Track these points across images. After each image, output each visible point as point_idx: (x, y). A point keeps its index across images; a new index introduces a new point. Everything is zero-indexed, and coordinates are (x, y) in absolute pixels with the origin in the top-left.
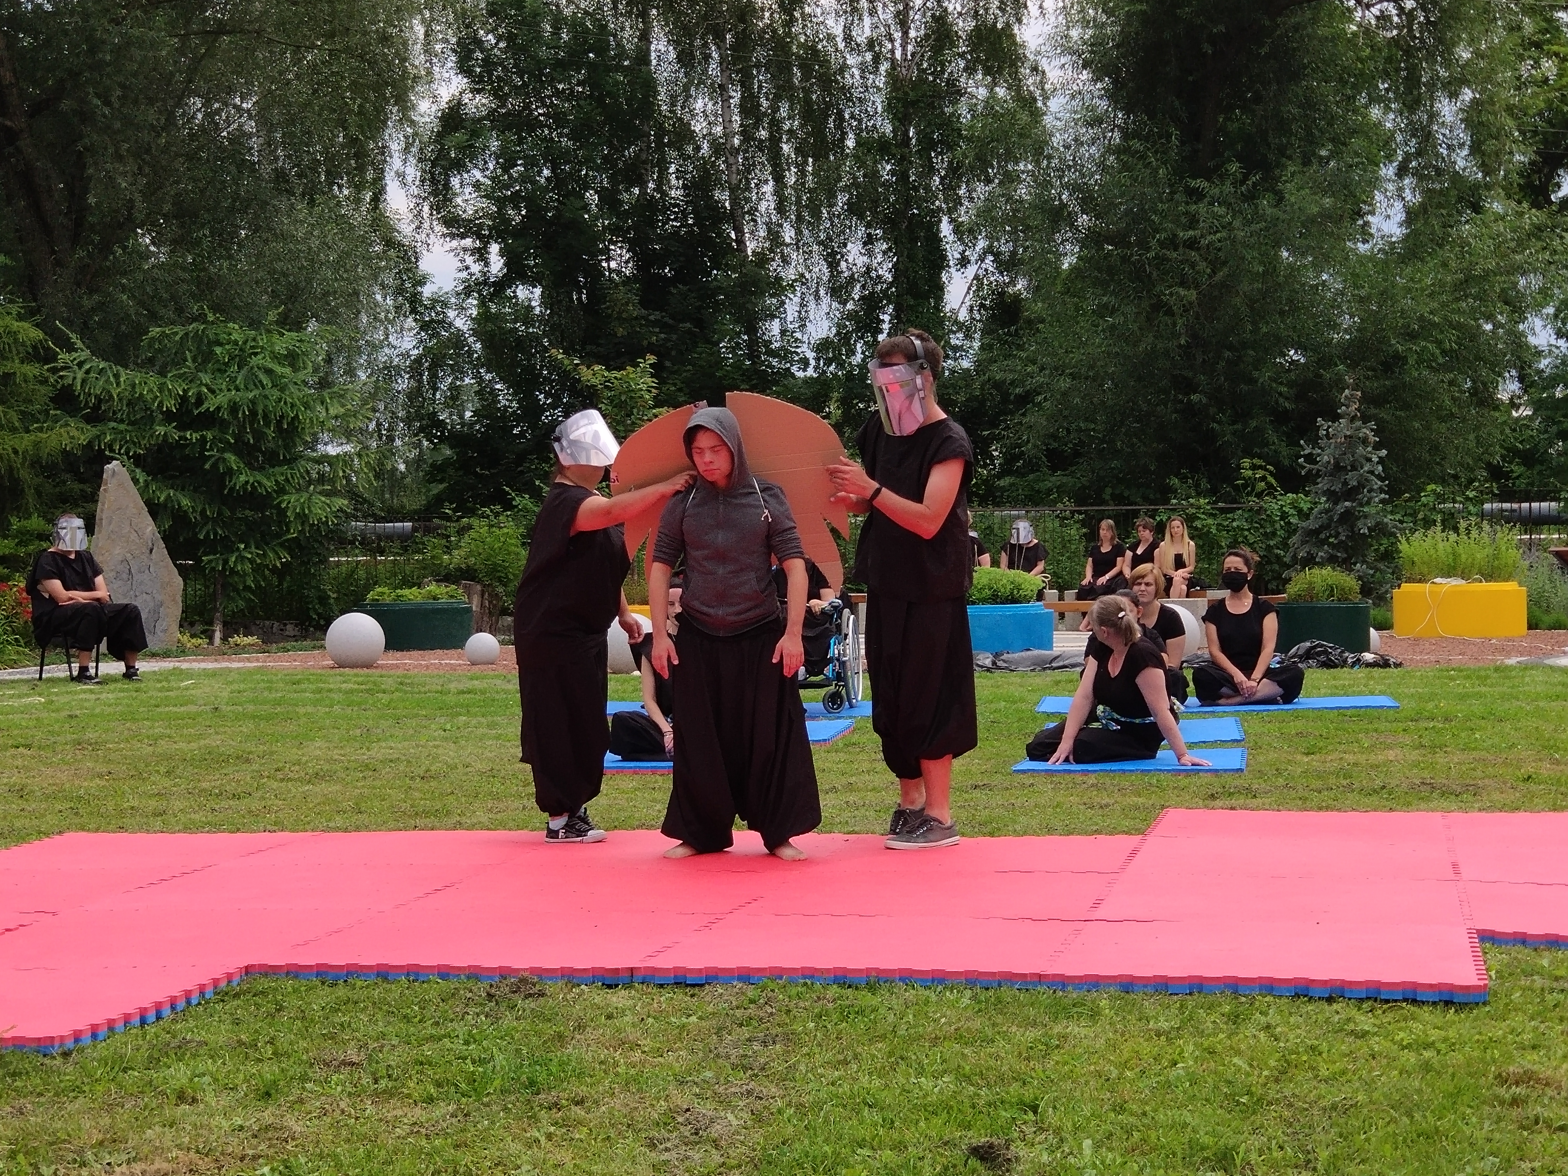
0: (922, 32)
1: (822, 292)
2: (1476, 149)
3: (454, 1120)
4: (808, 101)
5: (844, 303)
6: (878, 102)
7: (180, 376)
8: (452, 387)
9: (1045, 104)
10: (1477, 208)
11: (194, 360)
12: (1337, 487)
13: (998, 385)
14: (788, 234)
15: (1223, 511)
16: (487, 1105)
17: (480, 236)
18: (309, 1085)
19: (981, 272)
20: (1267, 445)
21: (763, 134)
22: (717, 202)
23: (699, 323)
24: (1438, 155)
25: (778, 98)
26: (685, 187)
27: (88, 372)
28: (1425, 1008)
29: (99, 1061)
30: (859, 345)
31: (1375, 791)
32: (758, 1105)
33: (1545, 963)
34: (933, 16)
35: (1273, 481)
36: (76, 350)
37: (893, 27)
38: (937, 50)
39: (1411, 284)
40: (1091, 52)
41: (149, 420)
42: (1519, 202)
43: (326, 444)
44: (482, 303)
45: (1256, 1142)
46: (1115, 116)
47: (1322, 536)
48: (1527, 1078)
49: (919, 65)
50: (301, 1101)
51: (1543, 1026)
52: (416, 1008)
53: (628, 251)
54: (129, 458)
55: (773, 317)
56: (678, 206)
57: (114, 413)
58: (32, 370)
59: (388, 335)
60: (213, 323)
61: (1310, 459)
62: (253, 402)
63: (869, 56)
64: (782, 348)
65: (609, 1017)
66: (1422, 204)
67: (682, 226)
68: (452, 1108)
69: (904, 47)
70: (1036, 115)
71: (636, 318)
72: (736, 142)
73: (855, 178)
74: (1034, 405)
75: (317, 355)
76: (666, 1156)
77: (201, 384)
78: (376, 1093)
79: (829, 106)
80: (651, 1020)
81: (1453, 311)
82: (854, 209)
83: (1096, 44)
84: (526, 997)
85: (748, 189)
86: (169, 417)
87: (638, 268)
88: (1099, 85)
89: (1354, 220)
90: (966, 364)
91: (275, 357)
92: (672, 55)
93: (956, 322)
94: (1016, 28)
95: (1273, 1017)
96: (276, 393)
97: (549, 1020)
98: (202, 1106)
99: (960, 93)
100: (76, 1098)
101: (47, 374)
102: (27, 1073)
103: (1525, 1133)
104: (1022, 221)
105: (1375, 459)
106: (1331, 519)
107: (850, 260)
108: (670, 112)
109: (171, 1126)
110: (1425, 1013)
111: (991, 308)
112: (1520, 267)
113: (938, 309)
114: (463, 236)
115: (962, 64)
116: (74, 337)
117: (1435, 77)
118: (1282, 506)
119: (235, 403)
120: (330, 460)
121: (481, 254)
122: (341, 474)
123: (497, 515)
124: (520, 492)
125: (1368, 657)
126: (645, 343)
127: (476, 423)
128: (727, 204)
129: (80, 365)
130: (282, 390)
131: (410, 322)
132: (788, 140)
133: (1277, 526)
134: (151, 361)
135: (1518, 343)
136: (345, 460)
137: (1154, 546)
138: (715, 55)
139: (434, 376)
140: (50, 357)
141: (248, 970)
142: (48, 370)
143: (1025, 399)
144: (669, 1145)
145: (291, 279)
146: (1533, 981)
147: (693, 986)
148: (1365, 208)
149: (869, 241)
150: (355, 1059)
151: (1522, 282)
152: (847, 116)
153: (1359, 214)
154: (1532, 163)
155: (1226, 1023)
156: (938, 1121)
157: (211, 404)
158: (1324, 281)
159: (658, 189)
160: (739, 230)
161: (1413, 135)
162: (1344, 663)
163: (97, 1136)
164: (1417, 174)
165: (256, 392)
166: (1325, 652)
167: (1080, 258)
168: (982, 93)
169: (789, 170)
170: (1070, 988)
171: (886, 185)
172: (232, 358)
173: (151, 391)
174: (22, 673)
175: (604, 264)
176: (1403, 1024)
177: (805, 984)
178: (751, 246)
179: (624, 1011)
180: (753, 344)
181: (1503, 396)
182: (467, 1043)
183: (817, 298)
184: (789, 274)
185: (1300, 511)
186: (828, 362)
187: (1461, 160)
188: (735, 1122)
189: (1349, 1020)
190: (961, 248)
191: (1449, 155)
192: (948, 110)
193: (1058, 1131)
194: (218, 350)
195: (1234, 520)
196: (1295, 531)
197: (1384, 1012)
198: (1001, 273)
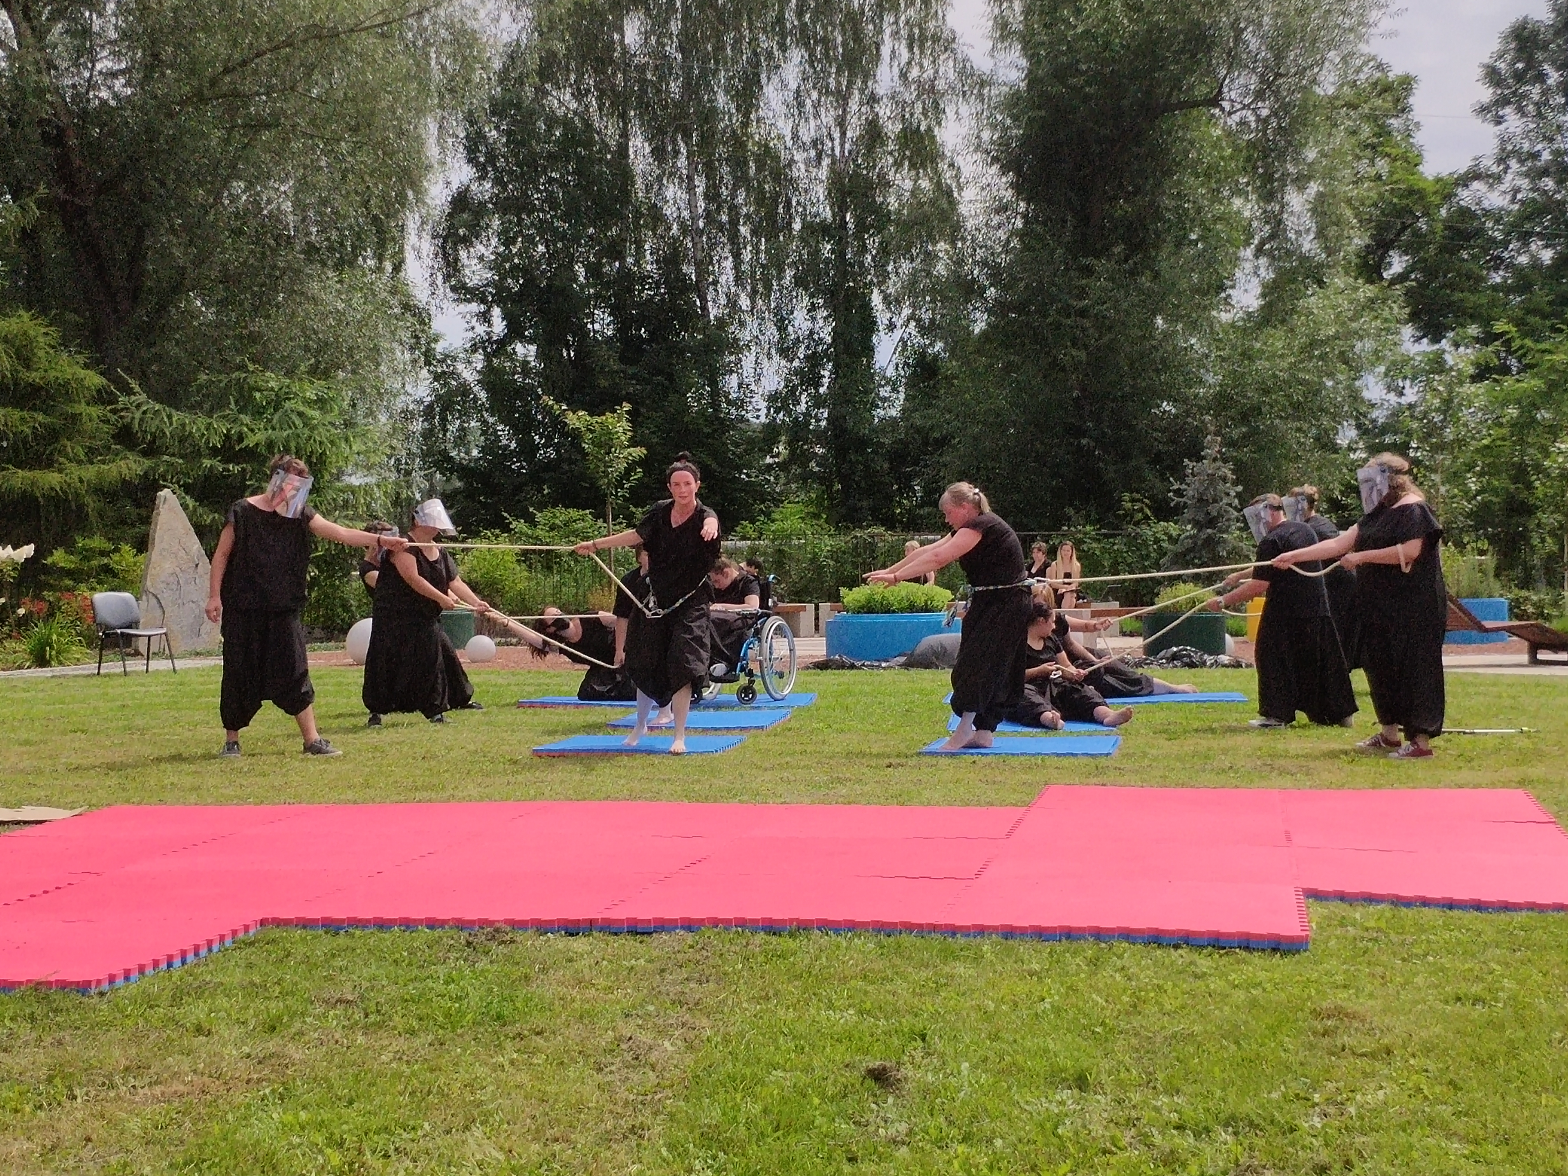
0: (858, 133)
1: (773, 351)
2: (1321, 234)
3: (432, 1048)
4: (762, 191)
5: (792, 361)
6: (820, 191)
7: (224, 417)
8: (462, 429)
9: (960, 195)
10: (1321, 283)
11: (236, 402)
12: (1201, 517)
13: (918, 430)
14: (744, 302)
15: (1106, 536)
16: (461, 1036)
17: (483, 301)
18: (308, 1020)
19: (906, 336)
20: (1145, 480)
21: (724, 218)
22: (685, 275)
23: (670, 377)
24: (1287, 240)
25: (735, 188)
26: (657, 262)
27: (144, 412)
28: (1256, 954)
29: (129, 1000)
30: (803, 397)
31: (1223, 770)
32: (691, 1035)
33: (1358, 916)
34: (867, 119)
35: (1149, 513)
36: (134, 394)
37: (833, 129)
38: (870, 149)
39: (1264, 348)
40: (997, 151)
41: (196, 454)
42: (1356, 279)
43: (350, 475)
44: (488, 357)
45: (1105, 1064)
46: (1018, 205)
47: (1188, 558)
48: (1339, 1013)
49: (856, 160)
50: (301, 1033)
51: (1352, 968)
52: (406, 954)
53: (609, 315)
54: (180, 486)
55: (732, 372)
56: (652, 277)
57: (167, 448)
58: (95, 411)
59: (404, 384)
60: (253, 372)
61: (1179, 493)
62: (287, 439)
63: (813, 153)
64: (738, 398)
65: (570, 960)
66: (1274, 281)
67: (655, 294)
68: (430, 1038)
69: (842, 145)
70: (953, 203)
71: (617, 372)
72: (701, 224)
73: (801, 256)
74: (951, 446)
75: (343, 400)
76: (609, 1078)
77: (242, 424)
78: (366, 1027)
79: (778, 195)
80: (605, 963)
81: (1299, 370)
82: (800, 282)
83: (1004, 143)
84: (499, 944)
85: (711, 263)
86: (214, 452)
87: (618, 330)
88: (1004, 179)
89: (1218, 294)
90: (894, 413)
91: (308, 402)
92: (648, 149)
93: (884, 377)
94: (936, 131)
95: (1127, 960)
96: (307, 432)
97: (518, 964)
98: (216, 1037)
99: (888, 184)
100: (108, 1030)
101: (109, 414)
102: (67, 1010)
103: (1333, 1058)
104: (940, 292)
105: (1233, 494)
106: (1195, 544)
107: (796, 325)
108: (646, 198)
109: (188, 1055)
110: (1256, 958)
111: (913, 366)
112: (1356, 333)
113: (869, 366)
114: (469, 301)
115: (891, 160)
116: (135, 385)
117: (1285, 175)
118: (1155, 533)
119: (271, 442)
120: (353, 490)
121: (485, 317)
122: (362, 501)
123: (497, 536)
124: (517, 518)
125: (1224, 659)
126: (624, 392)
127: (480, 458)
128: (693, 277)
129: (138, 406)
130: (313, 428)
131: (424, 373)
132: (745, 223)
133: (1151, 549)
134: (200, 405)
135: (1355, 396)
136: (367, 490)
137: (1046, 565)
138: (683, 150)
139: (444, 420)
140: (113, 400)
141: (263, 922)
142: (111, 411)
143: (943, 442)
144: (613, 1068)
145: (320, 336)
146: (1347, 931)
147: (643, 934)
148: (1228, 283)
149: (813, 308)
150: (350, 998)
151: (1359, 345)
152: (794, 204)
153: (1222, 288)
154: (1368, 247)
155: (1088, 965)
156: (842, 1048)
157: (251, 441)
158: (1192, 345)
159: (637, 263)
160: (704, 300)
161: (1267, 222)
162: (1203, 664)
163: (124, 1062)
164: (1270, 255)
165: (289, 431)
166: (1189, 656)
167: (988, 324)
168: (908, 185)
169: (745, 248)
170: (958, 936)
171: (827, 261)
172: (268, 403)
173: (199, 429)
174: (84, 669)
175: (590, 326)
176: (1236, 967)
177: (737, 932)
178: (713, 312)
179: (582, 955)
180: (716, 393)
181: (1342, 441)
182: (447, 983)
183: (770, 357)
184: (745, 336)
185: (1170, 537)
186: (777, 411)
187: (1308, 245)
188: (670, 1048)
189: (1191, 963)
190: (889, 315)
191: (1297, 239)
192: (879, 200)
193: (942, 1055)
194: (258, 395)
195: (1114, 544)
196: (1165, 554)
197: (1221, 956)
198: (922, 336)
